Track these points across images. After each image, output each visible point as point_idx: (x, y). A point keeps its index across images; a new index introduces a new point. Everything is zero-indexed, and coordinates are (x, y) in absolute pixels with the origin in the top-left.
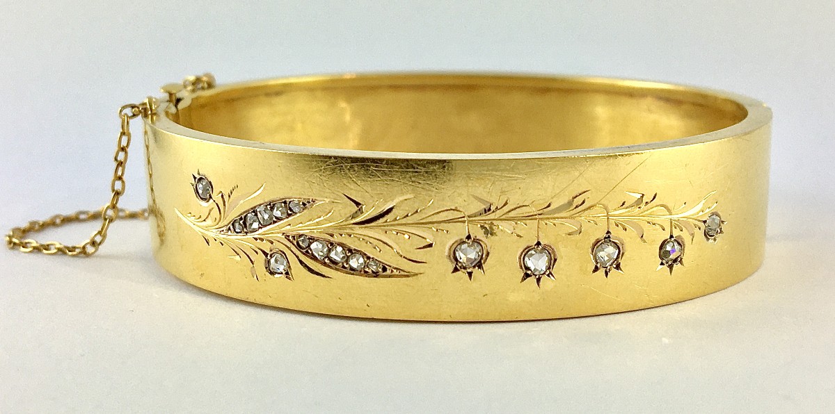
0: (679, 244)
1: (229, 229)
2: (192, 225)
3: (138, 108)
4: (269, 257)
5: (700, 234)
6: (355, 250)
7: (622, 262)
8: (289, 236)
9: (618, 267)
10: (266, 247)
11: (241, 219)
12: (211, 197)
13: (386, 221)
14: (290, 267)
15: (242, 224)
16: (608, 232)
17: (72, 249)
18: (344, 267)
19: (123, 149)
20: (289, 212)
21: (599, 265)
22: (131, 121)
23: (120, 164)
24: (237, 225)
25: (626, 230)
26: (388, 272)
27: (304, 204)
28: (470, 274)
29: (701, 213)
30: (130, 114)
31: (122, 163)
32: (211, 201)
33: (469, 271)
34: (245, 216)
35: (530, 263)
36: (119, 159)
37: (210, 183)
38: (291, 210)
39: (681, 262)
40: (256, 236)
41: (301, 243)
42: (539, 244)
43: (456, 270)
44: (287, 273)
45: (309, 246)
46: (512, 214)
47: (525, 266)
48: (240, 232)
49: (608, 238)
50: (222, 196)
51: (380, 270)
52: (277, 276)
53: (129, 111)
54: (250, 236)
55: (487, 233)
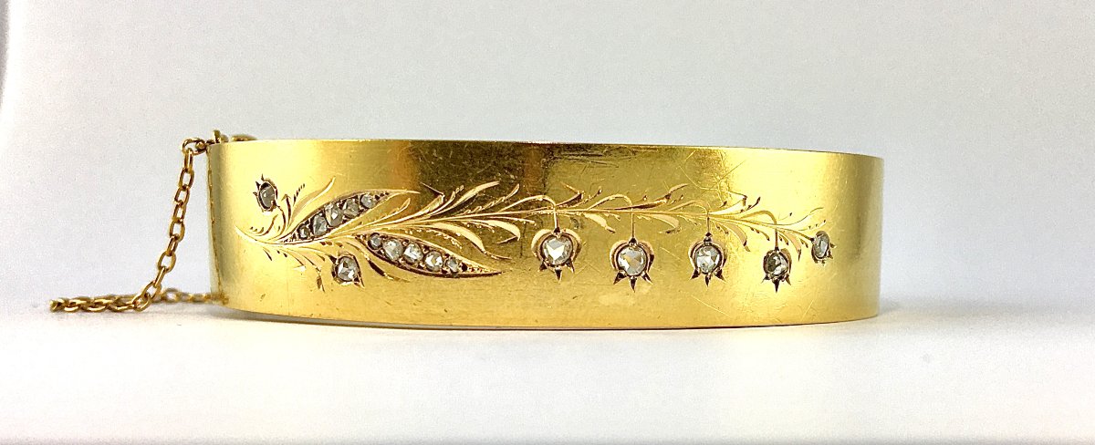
0: (785, 258)
1: (294, 237)
5: (807, 253)
6: (432, 247)
7: (724, 268)
9: (719, 275)
10: (335, 251)
11: (307, 222)
12: (274, 203)
15: (308, 229)
16: (708, 235)
18: (419, 267)
19: (184, 188)
20: (361, 208)
21: (698, 271)
23: (181, 205)
24: (302, 231)
25: (727, 233)
28: (558, 272)
32: (275, 207)
33: (557, 268)
34: (312, 220)
35: (623, 262)
36: (179, 199)
37: (275, 186)
38: (362, 205)
39: (787, 279)
40: (324, 240)
42: (633, 241)
43: (543, 267)
44: (356, 279)
45: (381, 246)
47: (618, 265)
48: (306, 238)
49: (708, 240)
50: (287, 200)
51: (460, 269)
54: (316, 243)
55: (576, 226)
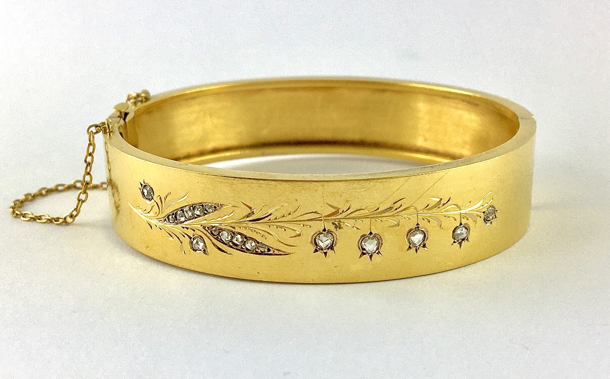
0: (466, 228)
1: (165, 220)
2: (140, 215)
3: (100, 127)
4: (192, 240)
5: (480, 221)
6: (249, 237)
7: (427, 242)
8: (205, 227)
9: (424, 246)
10: (191, 233)
11: (173, 214)
12: (152, 198)
13: (270, 220)
14: (206, 247)
15: (174, 217)
16: (418, 224)
17: (57, 219)
18: (242, 248)
19: (90, 155)
20: (206, 212)
21: (411, 246)
22: (95, 136)
23: (89, 164)
24: (170, 217)
25: (429, 222)
26: (271, 252)
27: (215, 207)
28: (325, 253)
29: (482, 207)
30: (95, 131)
31: (90, 163)
32: (153, 201)
33: (325, 251)
34: (176, 213)
35: (365, 246)
36: (88, 161)
37: (152, 188)
38: (207, 211)
39: (467, 239)
40: (184, 226)
41: (213, 232)
42: (371, 233)
43: (316, 251)
44: (204, 250)
45: (219, 234)
46: (353, 215)
47: (362, 248)
48: (173, 223)
49: (417, 228)
50: (160, 198)
51: (266, 250)
52: (198, 252)
53: (93, 129)
54: (180, 226)
55: (336, 227)
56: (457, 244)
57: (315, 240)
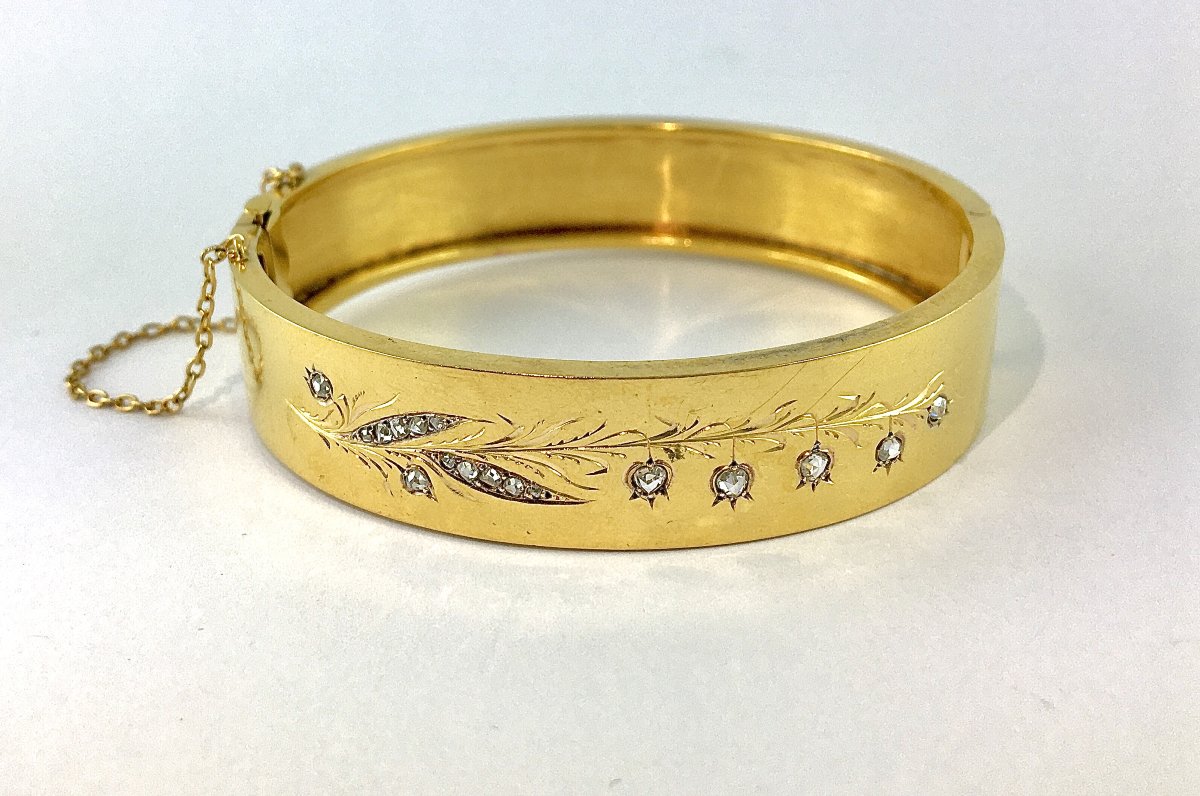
0: (899, 440)
1: (355, 436)
2: (306, 421)
3: (224, 250)
4: (406, 473)
7: (832, 471)
8: (430, 454)
9: (827, 478)
11: (369, 428)
12: (330, 397)
13: (550, 445)
14: (431, 485)
15: (371, 433)
16: (817, 442)
17: (152, 405)
18: (498, 491)
20: (431, 429)
21: (805, 480)
22: (216, 266)
23: (206, 315)
24: (365, 432)
25: (838, 437)
26: (553, 499)
27: (448, 422)
28: (651, 500)
30: (214, 258)
31: (208, 314)
32: (330, 402)
33: (650, 497)
34: (375, 426)
35: (722, 485)
36: (203, 309)
37: (329, 382)
40: (389, 450)
41: (445, 463)
43: (635, 496)
44: (429, 492)
45: (455, 467)
46: (700, 435)
47: (717, 489)
48: (369, 442)
50: (345, 399)
51: (543, 496)
52: (416, 493)
53: (212, 255)
54: (382, 450)
55: (672, 456)
56: (882, 469)
57: (633, 478)
